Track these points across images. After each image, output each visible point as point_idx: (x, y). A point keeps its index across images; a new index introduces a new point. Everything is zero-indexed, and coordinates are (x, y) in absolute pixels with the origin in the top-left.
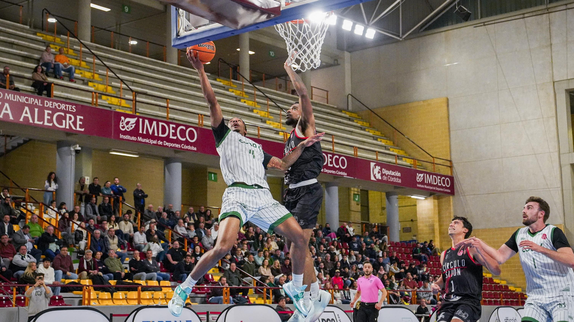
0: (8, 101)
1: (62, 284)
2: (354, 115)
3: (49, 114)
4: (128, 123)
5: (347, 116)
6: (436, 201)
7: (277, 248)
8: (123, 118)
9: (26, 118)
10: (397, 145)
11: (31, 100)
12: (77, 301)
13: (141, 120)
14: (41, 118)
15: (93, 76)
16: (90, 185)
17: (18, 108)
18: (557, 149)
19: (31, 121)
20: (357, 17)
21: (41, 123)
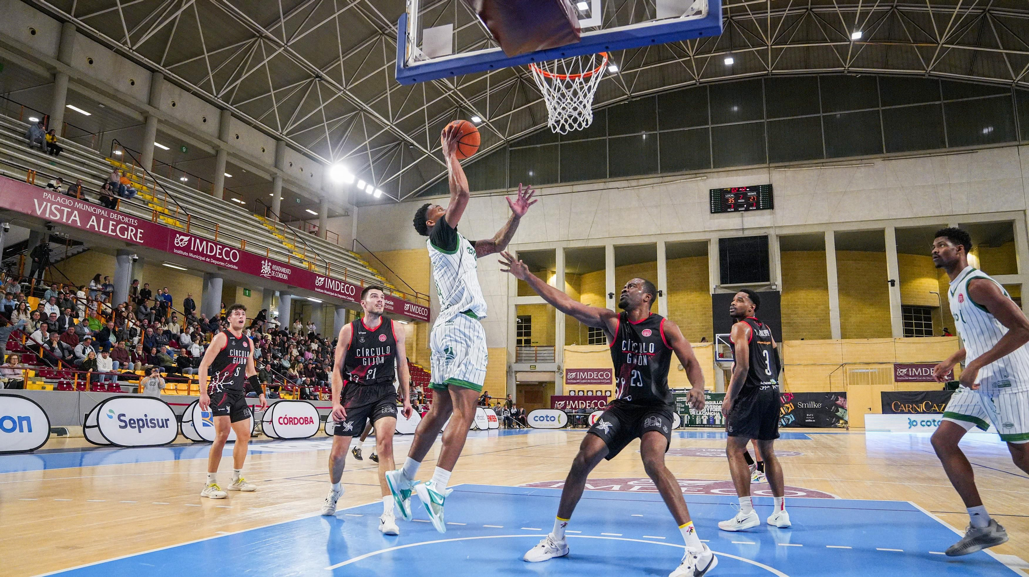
0: (78, 210)
1: (119, 373)
2: (357, 255)
3: (113, 225)
4: (182, 240)
5: (353, 255)
6: (416, 326)
7: (298, 354)
8: (178, 235)
9: (92, 226)
10: (389, 281)
11: (99, 211)
12: (131, 389)
13: (193, 239)
14: (106, 227)
15: (153, 199)
16: (142, 290)
17: (85, 216)
18: (507, 293)
19: (97, 229)
20: (369, 181)
21: (106, 232)
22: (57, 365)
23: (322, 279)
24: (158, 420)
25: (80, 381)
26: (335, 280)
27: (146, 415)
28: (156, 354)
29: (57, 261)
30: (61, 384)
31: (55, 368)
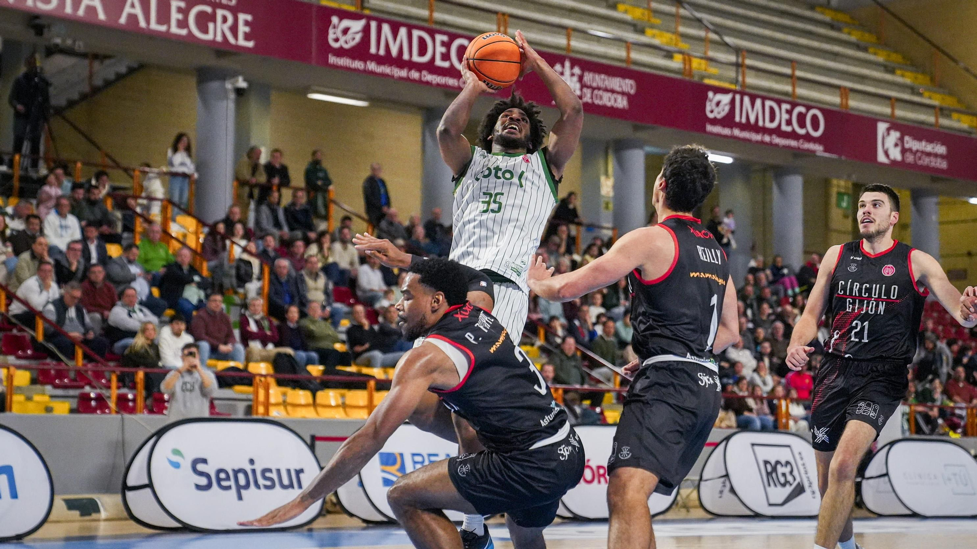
2: (841, 17)
3: (179, 10)
4: (345, 31)
5: (827, 18)
8: (335, 20)
9: (133, 18)
10: (938, 85)
12: (242, 406)
13: (373, 24)
14: (164, 17)
19: (142, 24)
21: (164, 28)
22: (72, 356)
23: (726, 99)
24: (278, 471)
25: (124, 391)
26: (764, 99)
27: (252, 462)
28: (297, 322)
29: (71, 104)
30: (84, 399)
31: (71, 364)
